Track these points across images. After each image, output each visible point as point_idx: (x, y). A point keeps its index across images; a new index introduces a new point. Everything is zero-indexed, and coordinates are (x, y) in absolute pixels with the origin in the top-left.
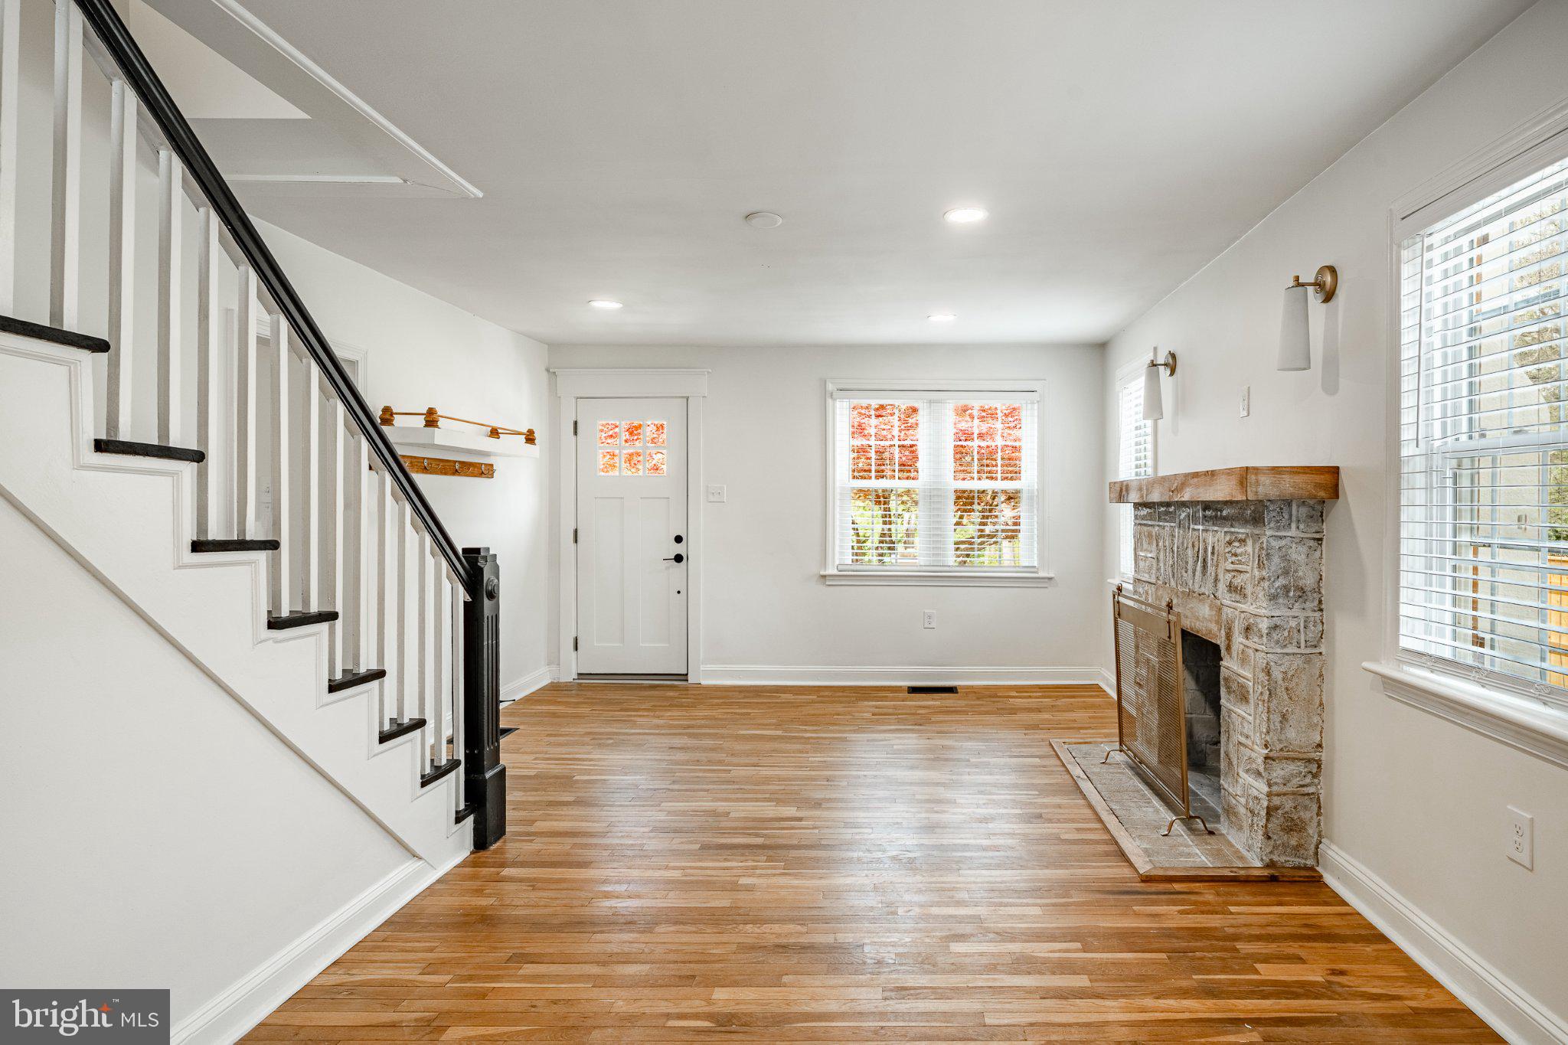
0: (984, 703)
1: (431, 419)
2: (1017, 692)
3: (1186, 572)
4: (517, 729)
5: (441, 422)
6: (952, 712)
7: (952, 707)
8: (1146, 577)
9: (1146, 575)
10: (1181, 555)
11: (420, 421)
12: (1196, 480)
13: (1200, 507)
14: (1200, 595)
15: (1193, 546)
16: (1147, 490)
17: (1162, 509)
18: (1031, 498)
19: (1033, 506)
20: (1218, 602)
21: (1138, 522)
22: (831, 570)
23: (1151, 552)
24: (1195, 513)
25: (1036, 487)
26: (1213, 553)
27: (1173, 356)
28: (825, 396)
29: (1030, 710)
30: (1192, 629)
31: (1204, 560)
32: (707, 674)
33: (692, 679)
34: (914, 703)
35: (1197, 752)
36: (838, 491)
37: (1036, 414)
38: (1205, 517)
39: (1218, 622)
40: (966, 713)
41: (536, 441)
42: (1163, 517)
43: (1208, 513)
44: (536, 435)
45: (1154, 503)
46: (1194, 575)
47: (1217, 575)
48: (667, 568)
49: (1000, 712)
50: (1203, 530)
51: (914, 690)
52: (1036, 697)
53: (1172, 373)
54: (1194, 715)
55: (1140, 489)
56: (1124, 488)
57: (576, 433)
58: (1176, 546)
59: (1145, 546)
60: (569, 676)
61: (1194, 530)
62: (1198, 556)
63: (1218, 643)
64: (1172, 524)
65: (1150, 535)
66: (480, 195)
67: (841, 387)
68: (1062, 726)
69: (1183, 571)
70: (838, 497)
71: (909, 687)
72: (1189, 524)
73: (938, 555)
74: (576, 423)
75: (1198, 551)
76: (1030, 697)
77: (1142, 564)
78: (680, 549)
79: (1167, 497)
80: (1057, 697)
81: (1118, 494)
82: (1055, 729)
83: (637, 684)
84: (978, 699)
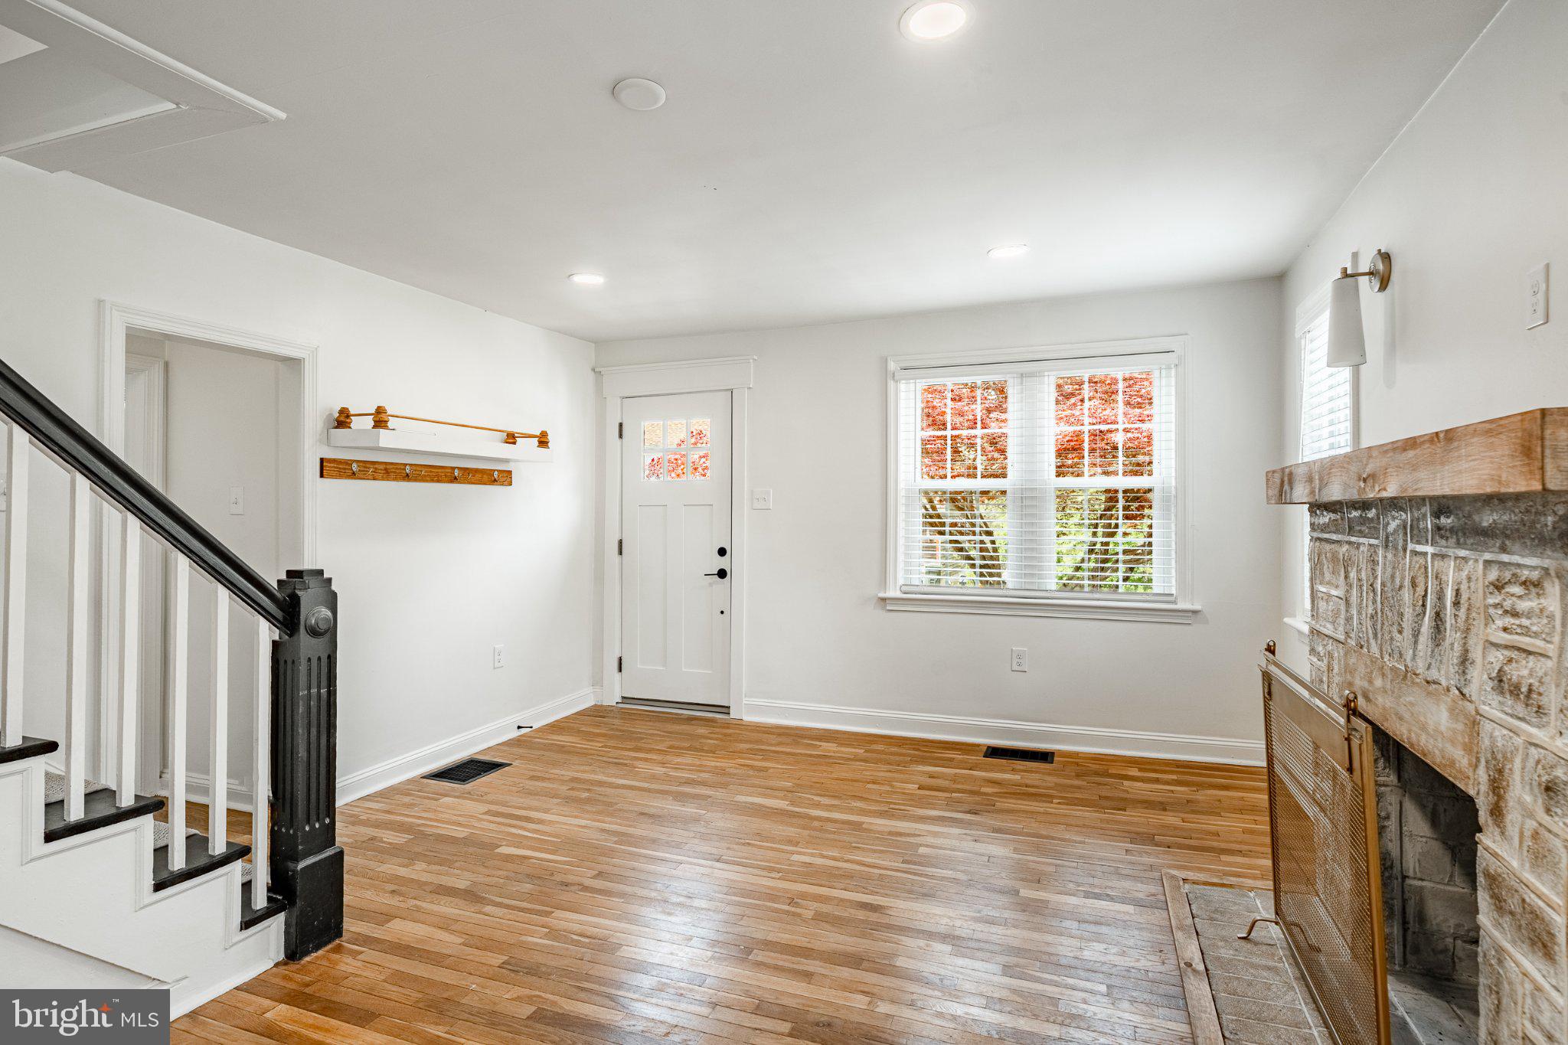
0: (1085, 783)
1: (380, 420)
2: (1140, 770)
3: (1400, 632)
4: (510, 765)
5: (392, 423)
6: (1033, 795)
7: (1033, 787)
8: (1328, 629)
9: (1329, 626)
10: (1388, 599)
11: (369, 422)
12: (1411, 453)
13: (1427, 509)
14: (1428, 682)
15: (1414, 585)
16: (1321, 480)
17: (1355, 514)
18: (1166, 500)
19: (1169, 510)
20: (1470, 707)
21: (1315, 535)
22: (893, 592)
23: (1337, 587)
24: (1416, 521)
25: (1174, 484)
26: (1456, 604)
27: (1386, 257)
28: (886, 377)
29: (1148, 804)
30: (1412, 745)
31: (1438, 614)
32: (749, 710)
33: (734, 714)
34: (984, 774)
35: (1433, 950)
36: (902, 493)
37: (1173, 383)
38: (1438, 528)
39: (1468, 749)
40: (1049, 798)
41: (549, 444)
42: (1358, 528)
43: (1445, 521)
44: (550, 437)
45: (1340, 503)
46: (1416, 642)
47: (1467, 651)
48: (711, 585)
49: (1101, 803)
50: (1434, 555)
51: (995, 752)
52: (1167, 783)
53: (1384, 286)
54: (1424, 884)
55: (1310, 480)
56: (1286, 479)
57: (621, 436)
58: (1379, 581)
59: (1328, 576)
60: (612, 699)
61: (1415, 553)
62: (1424, 605)
63: (1472, 792)
64: (1373, 541)
65: (1334, 559)
66: (283, 115)
67: (904, 365)
68: (1192, 842)
69: (1395, 629)
70: (902, 501)
71: (989, 747)
72: (1405, 541)
73: (1032, 575)
74: (621, 425)
75: (1425, 596)
76: (1157, 781)
77: (1322, 605)
78: (722, 563)
79: (1355, 491)
80: (1201, 786)
81: (1277, 490)
82: (1180, 846)
83: (676, 714)
84: (1078, 776)
